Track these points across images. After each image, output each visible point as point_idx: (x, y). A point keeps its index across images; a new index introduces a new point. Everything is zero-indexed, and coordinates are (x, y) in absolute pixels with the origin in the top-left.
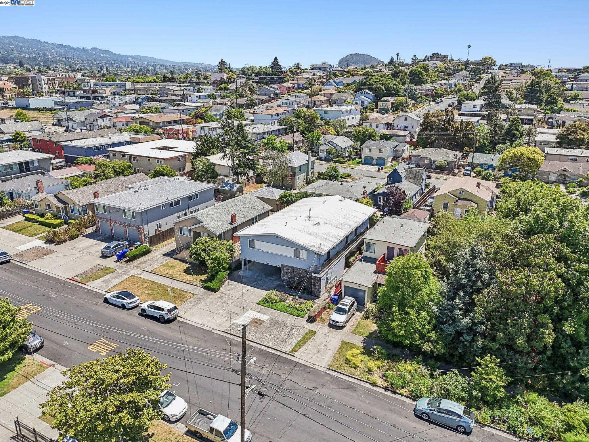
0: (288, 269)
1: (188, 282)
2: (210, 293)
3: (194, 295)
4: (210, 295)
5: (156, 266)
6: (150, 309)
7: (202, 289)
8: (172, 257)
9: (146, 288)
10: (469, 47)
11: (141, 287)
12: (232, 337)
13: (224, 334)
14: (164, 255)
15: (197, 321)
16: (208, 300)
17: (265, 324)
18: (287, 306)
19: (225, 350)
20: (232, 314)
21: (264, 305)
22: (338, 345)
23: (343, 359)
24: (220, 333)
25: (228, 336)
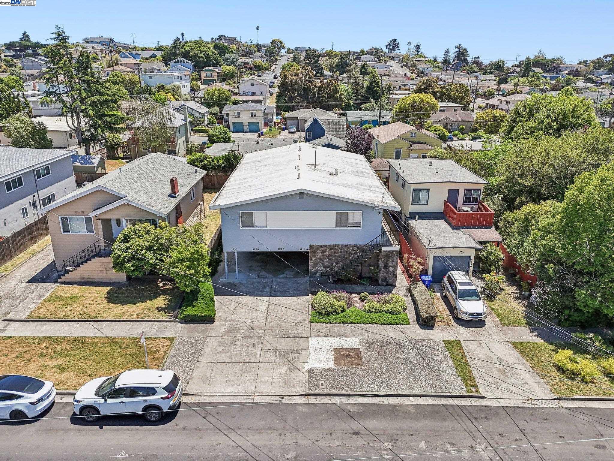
0: (323, 252)
1: (134, 318)
2: (201, 327)
3: (171, 339)
4: (206, 330)
5: (33, 306)
6: (109, 401)
7: (179, 325)
8: (56, 282)
9: (42, 355)
10: (258, 28)
11: (27, 356)
12: (334, 400)
13: (312, 400)
14: (33, 281)
15: (229, 390)
16: (212, 343)
17: (365, 353)
18: (367, 311)
19: (357, 433)
20: (284, 354)
21: (325, 320)
22: (516, 353)
23: (555, 374)
24: (304, 400)
25: (325, 400)
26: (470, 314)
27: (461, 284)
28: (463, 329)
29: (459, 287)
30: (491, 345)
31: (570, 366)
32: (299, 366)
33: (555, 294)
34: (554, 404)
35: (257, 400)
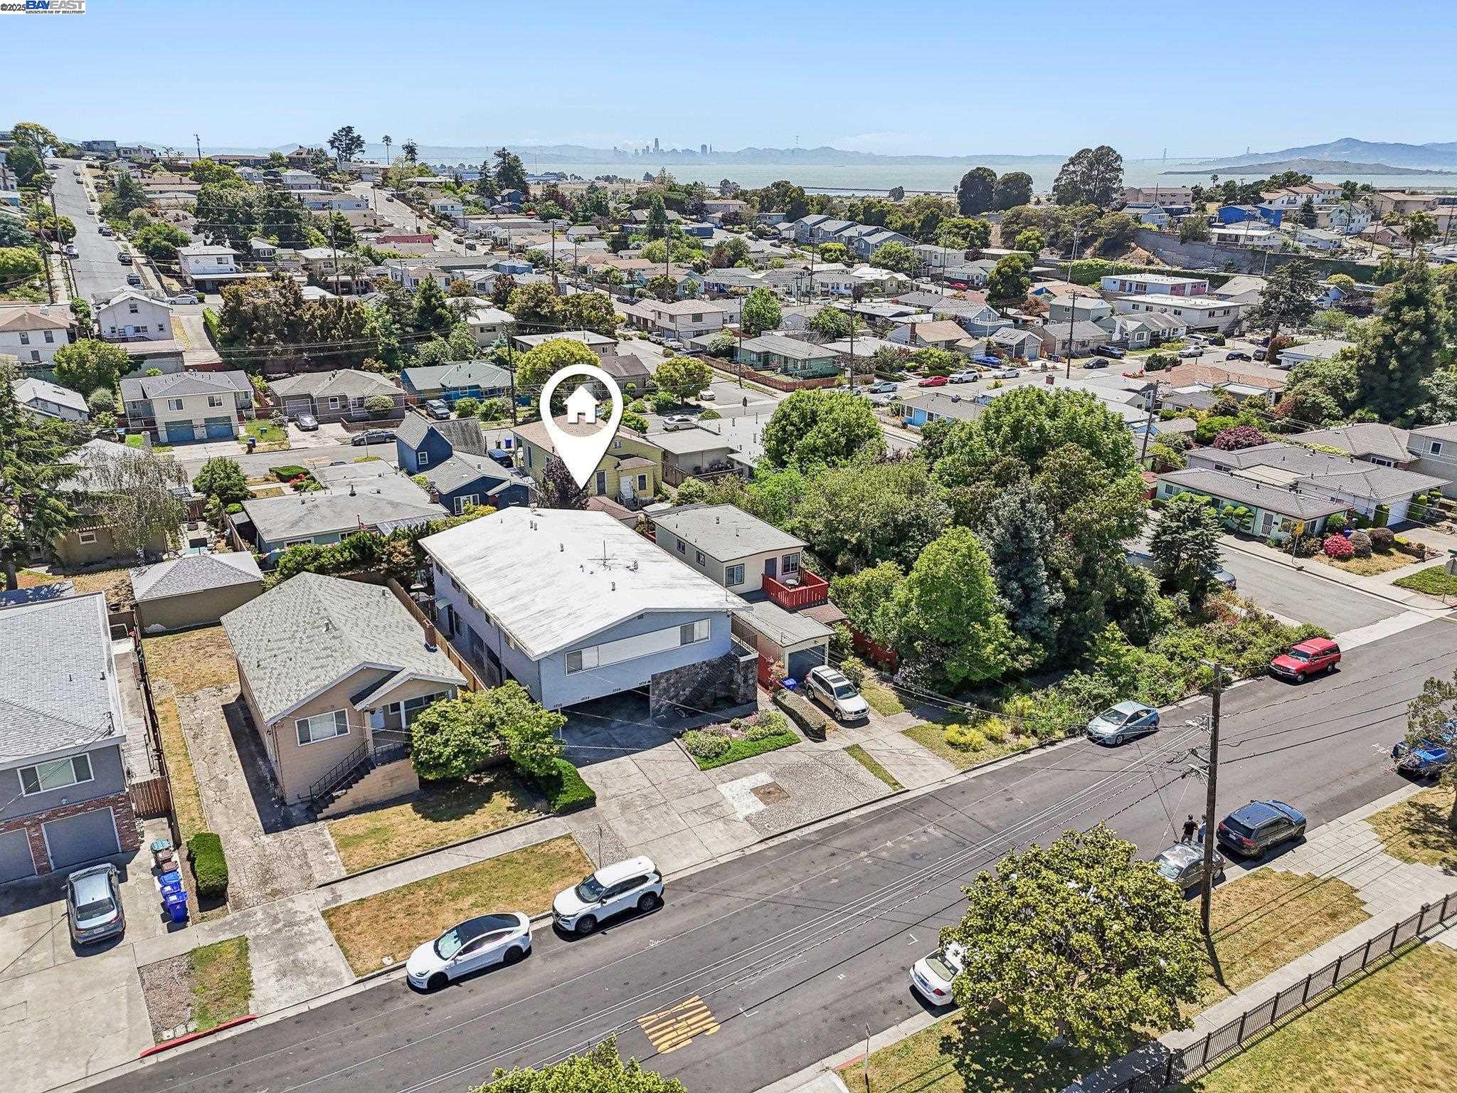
0: (668, 680)
3: (569, 837)
5: (334, 858)
7: (557, 819)
13: (771, 843)
14: (272, 830)
16: (620, 826)
17: (784, 785)
18: (752, 740)
19: (833, 854)
20: (707, 811)
21: (716, 763)
22: (909, 740)
23: (951, 751)
24: (763, 846)
25: (782, 839)
26: (857, 713)
27: (835, 681)
28: (852, 731)
29: (834, 686)
30: (886, 740)
31: (962, 740)
32: (732, 817)
33: (927, 670)
34: (963, 778)
35: (723, 860)
